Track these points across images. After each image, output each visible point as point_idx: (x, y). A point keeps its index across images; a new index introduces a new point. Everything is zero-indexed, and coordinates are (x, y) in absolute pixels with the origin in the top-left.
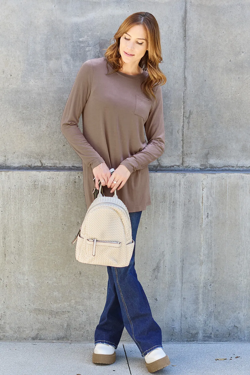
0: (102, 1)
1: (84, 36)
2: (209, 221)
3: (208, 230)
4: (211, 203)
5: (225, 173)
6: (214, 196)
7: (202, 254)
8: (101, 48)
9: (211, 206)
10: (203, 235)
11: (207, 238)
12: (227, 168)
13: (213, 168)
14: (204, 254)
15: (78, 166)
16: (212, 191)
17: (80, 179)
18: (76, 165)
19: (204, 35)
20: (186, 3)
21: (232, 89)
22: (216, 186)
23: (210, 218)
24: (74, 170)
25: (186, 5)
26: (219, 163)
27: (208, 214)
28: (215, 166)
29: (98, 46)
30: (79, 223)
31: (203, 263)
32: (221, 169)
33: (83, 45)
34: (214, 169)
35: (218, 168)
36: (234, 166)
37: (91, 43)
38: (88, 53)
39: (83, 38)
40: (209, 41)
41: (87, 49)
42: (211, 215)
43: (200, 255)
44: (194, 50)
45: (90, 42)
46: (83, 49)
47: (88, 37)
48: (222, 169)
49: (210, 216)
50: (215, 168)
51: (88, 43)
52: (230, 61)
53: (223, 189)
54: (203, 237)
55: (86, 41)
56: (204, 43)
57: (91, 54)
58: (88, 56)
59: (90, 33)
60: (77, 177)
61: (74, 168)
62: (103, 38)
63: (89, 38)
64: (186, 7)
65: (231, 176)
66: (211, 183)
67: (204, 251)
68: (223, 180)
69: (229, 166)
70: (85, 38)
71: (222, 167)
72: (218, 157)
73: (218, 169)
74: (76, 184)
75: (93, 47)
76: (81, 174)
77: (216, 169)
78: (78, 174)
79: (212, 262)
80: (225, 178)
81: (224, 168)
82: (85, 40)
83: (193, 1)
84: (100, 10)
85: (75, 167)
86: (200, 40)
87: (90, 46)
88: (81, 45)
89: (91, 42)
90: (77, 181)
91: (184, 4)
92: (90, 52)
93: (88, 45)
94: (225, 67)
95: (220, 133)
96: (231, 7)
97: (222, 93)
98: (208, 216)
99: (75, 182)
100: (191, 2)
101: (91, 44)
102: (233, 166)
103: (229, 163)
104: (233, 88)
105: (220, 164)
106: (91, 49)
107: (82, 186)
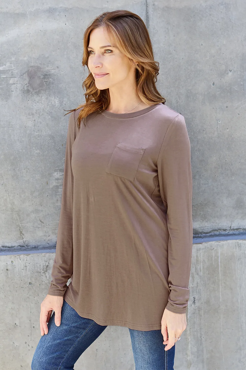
0: (28, 12)
1: (5, 63)
2: (197, 307)
3: (195, 320)
4: (198, 283)
5: (215, 242)
6: (201, 274)
7: (189, 353)
8: (30, 78)
9: (198, 288)
10: (190, 327)
11: (195, 331)
12: (217, 233)
13: (198, 235)
14: (191, 353)
15: (10, 246)
16: (199, 267)
17: (14, 265)
18: (8, 245)
19: (175, 51)
20: (147, 6)
21: (218, 123)
22: (204, 260)
23: (197, 304)
24: (5, 251)
25: (147, 9)
26: (205, 227)
27: (194, 298)
28: (200, 231)
29: (26, 76)
30: (17, 325)
31: (191, 364)
32: (208, 235)
33: (5, 76)
34: (200, 235)
35: (204, 233)
36: (226, 230)
37: (15, 72)
38: (13, 87)
39: (4, 66)
40: (183, 59)
41: (11, 82)
42: (200, 299)
43: (186, 354)
44: (162, 73)
45: (15, 70)
46: (5, 81)
47: (11, 64)
48: (210, 234)
49: (197, 301)
50: (201, 233)
51: (12, 72)
52: (214, 84)
53: (213, 264)
54: (190, 330)
55: (9, 70)
56: (176, 61)
57: (17, 88)
58: (13, 91)
59: (13, 59)
60: (9, 263)
61: (4, 248)
62: (32, 64)
63: (13, 65)
64: (148, 11)
65: (223, 245)
66: (197, 256)
67: (191, 348)
68: (213, 251)
69: (220, 229)
70: (7, 65)
71: (210, 232)
72: (204, 218)
73: (204, 235)
74: (9, 272)
75: (19, 78)
76: (15, 258)
77: (201, 235)
78: (11, 258)
79: (203, 362)
80: (215, 248)
81: (212, 233)
82: (7, 69)
83: (156, 3)
84: (26, 24)
85: (6, 247)
86: (169, 57)
87: (15, 77)
88: (2, 77)
89: (17, 71)
90: (9, 268)
91: (145, 7)
92: (16, 85)
93: (13, 76)
94: (206, 93)
95: (204, 186)
96: (211, 8)
97: (204, 129)
98: (194, 302)
99: (7, 270)
100: (154, 5)
101: (16, 74)
102: (224, 228)
103: (219, 225)
104: (220, 122)
105: (207, 228)
106: (16, 81)
107: (18, 275)
